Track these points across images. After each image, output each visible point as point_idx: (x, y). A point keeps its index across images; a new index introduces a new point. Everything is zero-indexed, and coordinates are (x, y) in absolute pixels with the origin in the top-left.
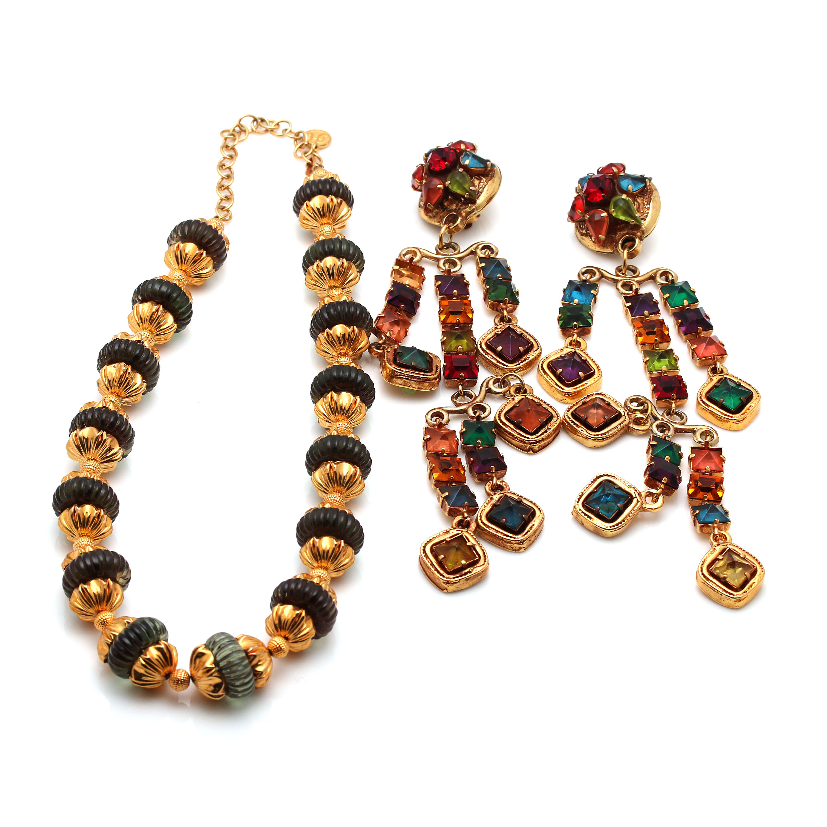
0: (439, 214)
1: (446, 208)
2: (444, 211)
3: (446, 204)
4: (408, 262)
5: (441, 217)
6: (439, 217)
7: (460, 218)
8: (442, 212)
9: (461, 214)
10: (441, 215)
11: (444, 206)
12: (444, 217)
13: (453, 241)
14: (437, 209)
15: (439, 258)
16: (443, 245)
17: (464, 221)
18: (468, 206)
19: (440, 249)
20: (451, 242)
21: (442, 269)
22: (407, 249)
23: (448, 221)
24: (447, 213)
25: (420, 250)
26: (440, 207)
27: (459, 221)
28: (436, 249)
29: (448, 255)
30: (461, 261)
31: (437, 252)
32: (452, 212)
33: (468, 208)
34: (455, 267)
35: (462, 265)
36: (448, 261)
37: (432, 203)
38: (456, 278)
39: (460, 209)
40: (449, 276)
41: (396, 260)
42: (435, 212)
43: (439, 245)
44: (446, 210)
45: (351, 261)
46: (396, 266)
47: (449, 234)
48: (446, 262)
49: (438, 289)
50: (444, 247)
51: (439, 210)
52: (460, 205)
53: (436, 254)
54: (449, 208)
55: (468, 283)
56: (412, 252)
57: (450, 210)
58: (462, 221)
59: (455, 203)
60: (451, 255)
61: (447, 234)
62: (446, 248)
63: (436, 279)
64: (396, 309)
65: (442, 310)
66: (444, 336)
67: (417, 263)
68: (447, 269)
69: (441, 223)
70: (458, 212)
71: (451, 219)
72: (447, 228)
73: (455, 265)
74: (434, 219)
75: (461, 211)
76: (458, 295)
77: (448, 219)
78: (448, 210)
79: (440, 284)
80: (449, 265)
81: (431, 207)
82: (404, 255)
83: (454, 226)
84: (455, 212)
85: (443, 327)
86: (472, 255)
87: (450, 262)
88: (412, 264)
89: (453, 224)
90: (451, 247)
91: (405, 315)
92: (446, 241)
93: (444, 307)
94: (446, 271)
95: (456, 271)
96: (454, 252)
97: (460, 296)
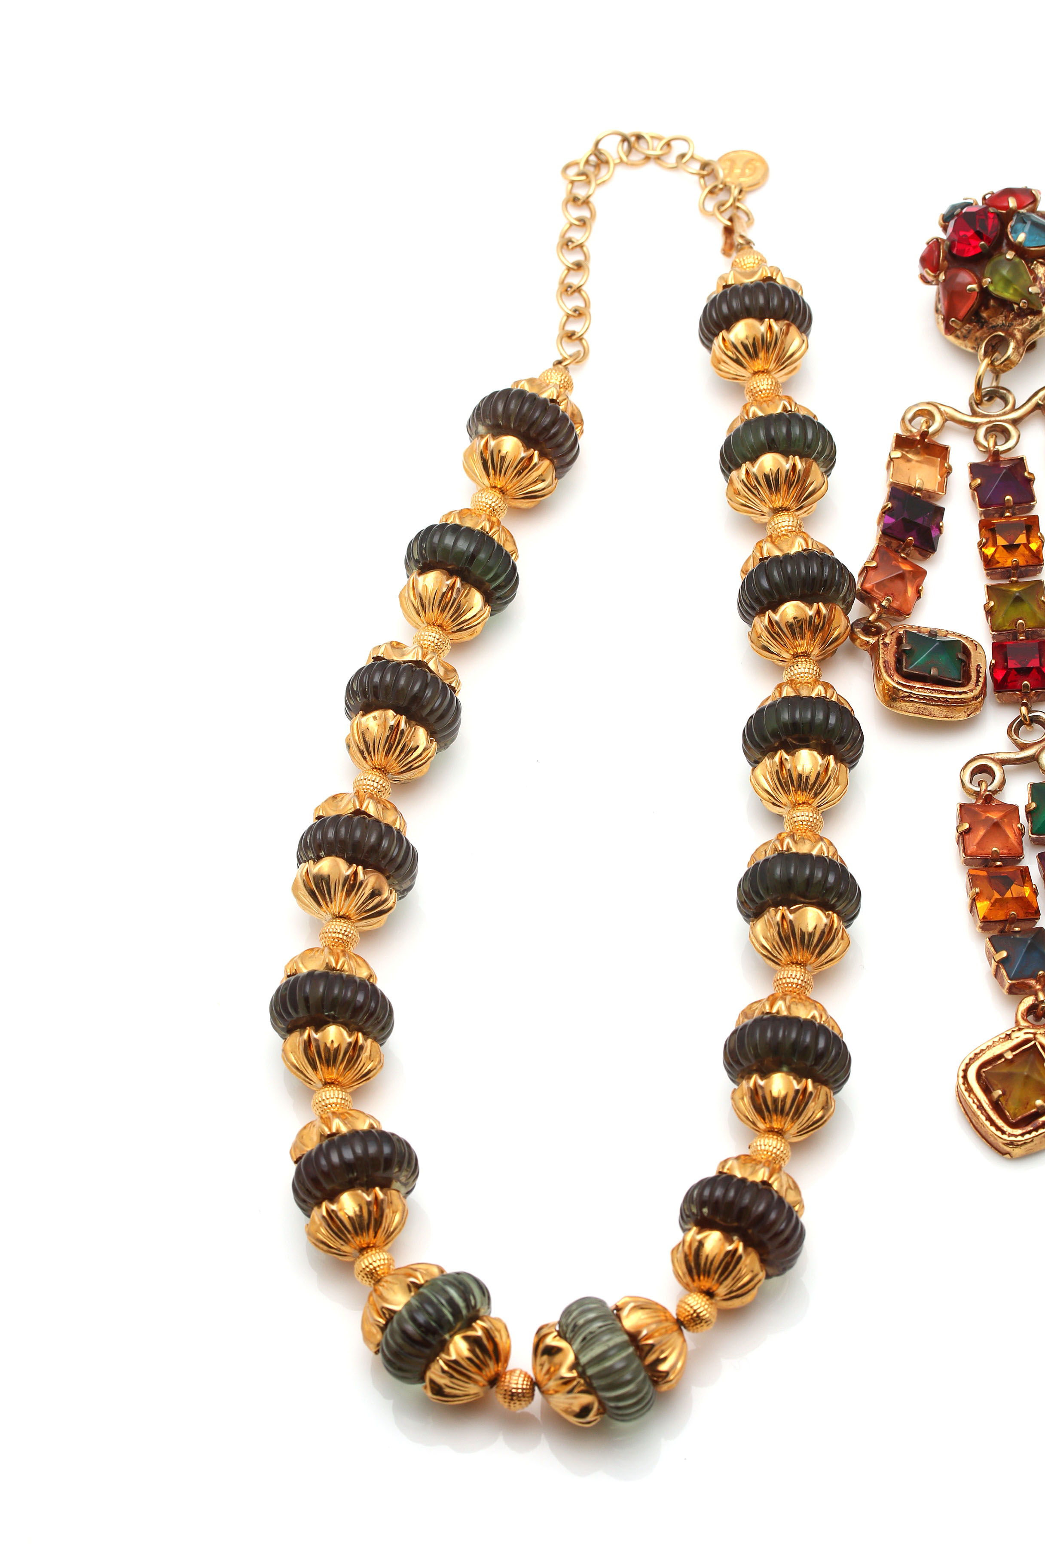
0: (973, 332)
1: (987, 322)
2: (982, 327)
3: (984, 315)
4: (918, 438)
5: (976, 339)
6: (974, 338)
7: (1012, 345)
8: (978, 330)
9: (1013, 336)
10: (978, 334)
11: (982, 317)
12: (982, 341)
13: (1000, 385)
14: (969, 324)
15: (976, 423)
16: (983, 394)
17: (1021, 350)
18: (1028, 319)
19: (977, 404)
20: (998, 387)
21: (984, 447)
22: (916, 405)
23: (990, 349)
24: (989, 332)
25: (940, 407)
26: (976, 320)
27: (1010, 351)
28: (971, 405)
29: (993, 416)
30: (1018, 426)
31: (972, 410)
32: (997, 331)
33: (1026, 323)
34: (1007, 441)
35: (1019, 437)
36: (993, 429)
37: (959, 318)
38: (1009, 469)
39: (1012, 325)
40: (996, 463)
41: (895, 435)
42: (967, 328)
43: (976, 394)
44: (986, 326)
45: (808, 456)
46: (895, 450)
47: (993, 372)
48: (991, 431)
49: (976, 493)
50: (986, 399)
51: (974, 326)
52: (1011, 316)
53: (971, 414)
54: (991, 324)
55: (1031, 477)
56: (926, 412)
57: (992, 327)
58: (1016, 349)
59: (1002, 314)
60: (998, 416)
61: (990, 372)
62: (989, 400)
63: (971, 472)
64: (899, 546)
65: (984, 540)
66: (990, 599)
67: (936, 437)
68: (992, 449)
69: (977, 351)
70: (1009, 331)
71: (996, 344)
72: (990, 362)
73: (1006, 438)
74: (964, 340)
75: (1015, 329)
76: (1014, 504)
77: (990, 343)
78: (990, 326)
79: (980, 485)
80: (996, 436)
81: (957, 325)
82: (911, 421)
83: (1003, 360)
84: (1002, 331)
85: (988, 575)
86: (1038, 411)
87: (997, 431)
88: (926, 440)
89: (1000, 357)
90: (998, 397)
91: (917, 554)
92: (989, 386)
93: (989, 535)
94: (990, 451)
95: (1009, 449)
96: (1005, 408)
97: (1017, 507)
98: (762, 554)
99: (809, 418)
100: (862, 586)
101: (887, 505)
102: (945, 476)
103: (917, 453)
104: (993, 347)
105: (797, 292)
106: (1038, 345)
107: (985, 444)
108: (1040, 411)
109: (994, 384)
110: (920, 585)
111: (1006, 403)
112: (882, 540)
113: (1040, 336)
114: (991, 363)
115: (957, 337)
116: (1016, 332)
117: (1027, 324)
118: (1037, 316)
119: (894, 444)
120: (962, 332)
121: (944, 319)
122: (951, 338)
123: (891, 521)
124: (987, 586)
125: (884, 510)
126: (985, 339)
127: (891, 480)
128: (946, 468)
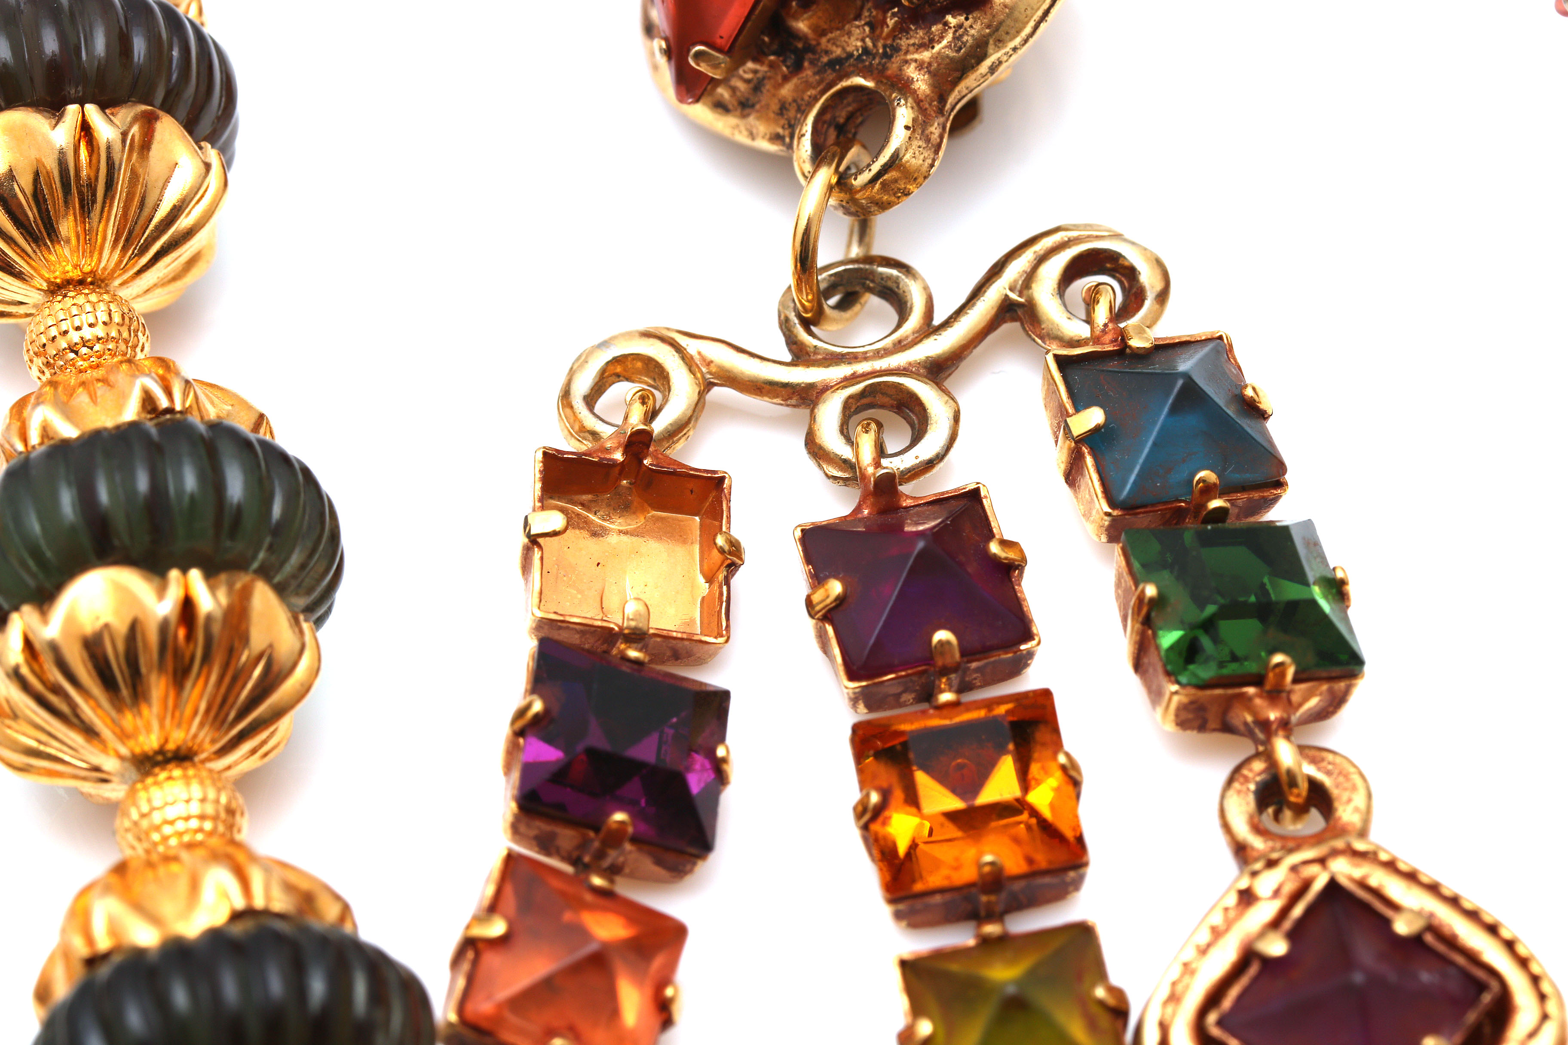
0: (768, 86)
1: (810, 49)
2: (797, 68)
3: (802, 26)
4: (618, 456)
5: (783, 109)
6: (775, 107)
7: (904, 115)
8: (786, 79)
9: (904, 87)
10: (787, 91)
11: (794, 35)
12: (803, 111)
13: (879, 249)
14: (755, 60)
15: (811, 386)
16: (823, 286)
17: (935, 130)
18: (946, 24)
19: (806, 324)
20: (869, 259)
21: (846, 464)
22: (604, 344)
23: (832, 135)
24: (819, 83)
25: (682, 340)
26: (775, 47)
27: (899, 136)
28: (785, 325)
29: (865, 357)
30: (947, 384)
31: (792, 342)
32: (847, 76)
33: (942, 38)
34: (916, 439)
35: (956, 418)
36: (865, 401)
37: (719, 41)
38: (935, 535)
39: (896, 49)
40: (890, 519)
41: (540, 456)
42: (749, 76)
43: (799, 289)
44: (812, 63)
45: (238, 565)
46: (543, 508)
47: (847, 212)
48: (858, 411)
49: (830, 629)
50: (833, 301)
51: (772, 65)
52: (891, 22)
53: (788, 358)
54: (827, 52)
55: (1011, 555)
56: (639, 365)
57: (832, 64)
58: (917, 128)
59: (858, 17)
60: (879, 354)
61: (840, 213)
62: (842, 306)
63: (808, 558)
64: (583, 845)
65: (875, 798)
66: (917, 1010)
67: (679, 446)
68: (870, 470)
69: (790, 147)
70: (889, 72)
71: (850, 117)
72: (834, 180)
73: (912, 426)
74: (744, 116)
75: (906, 62)
76: (963, 654)
77: (828, 117)
78: (825, 59)
79: (841, 600)
80: (880, 425)
81: (716, 66)
82: (590, 400)
83: (876, 167)
84: (866, 72)
85: (898, 916)
86: (1009, 328)
87: (882, 407)
88: (645, 462)
89: (866, 159)
90: (871, 291)
91: (647, 864)
92: (840, 257)
93: (887, 775)
94: (864, 477)
95: (929, 465)
96: (899, 326)
97: (974, 665)
98: (90, 940)
99: (232, 434)
100: (461, 1010)
101: (528, 707)
102: (721, 576)
103: (624, 507)
104: (841, 129)
105: (181, 10)
106: (987, 109)
107: (846, 452)
108: (1017, 325)
109: (855, 251)
110: (665, 979)
111: (902, 308)
112: (522, 828)
113: (991, 79)
114: (838, 183)
115: (720, 106)
116: (911, 71)
117: (944, 42)
118: (976, 14)
119: (539, 485)
120: (734, 90)
121: (668, 53)
122: (701, 112)
123: (551, 754)
124: (904, 964)
125: (520, 724)
126: (810, 105)
127: (540, 614)
128: (721, 551)
